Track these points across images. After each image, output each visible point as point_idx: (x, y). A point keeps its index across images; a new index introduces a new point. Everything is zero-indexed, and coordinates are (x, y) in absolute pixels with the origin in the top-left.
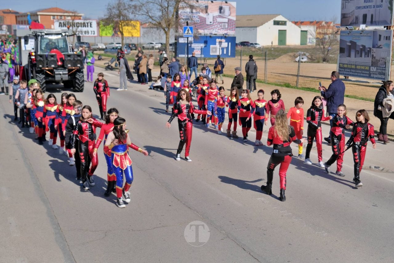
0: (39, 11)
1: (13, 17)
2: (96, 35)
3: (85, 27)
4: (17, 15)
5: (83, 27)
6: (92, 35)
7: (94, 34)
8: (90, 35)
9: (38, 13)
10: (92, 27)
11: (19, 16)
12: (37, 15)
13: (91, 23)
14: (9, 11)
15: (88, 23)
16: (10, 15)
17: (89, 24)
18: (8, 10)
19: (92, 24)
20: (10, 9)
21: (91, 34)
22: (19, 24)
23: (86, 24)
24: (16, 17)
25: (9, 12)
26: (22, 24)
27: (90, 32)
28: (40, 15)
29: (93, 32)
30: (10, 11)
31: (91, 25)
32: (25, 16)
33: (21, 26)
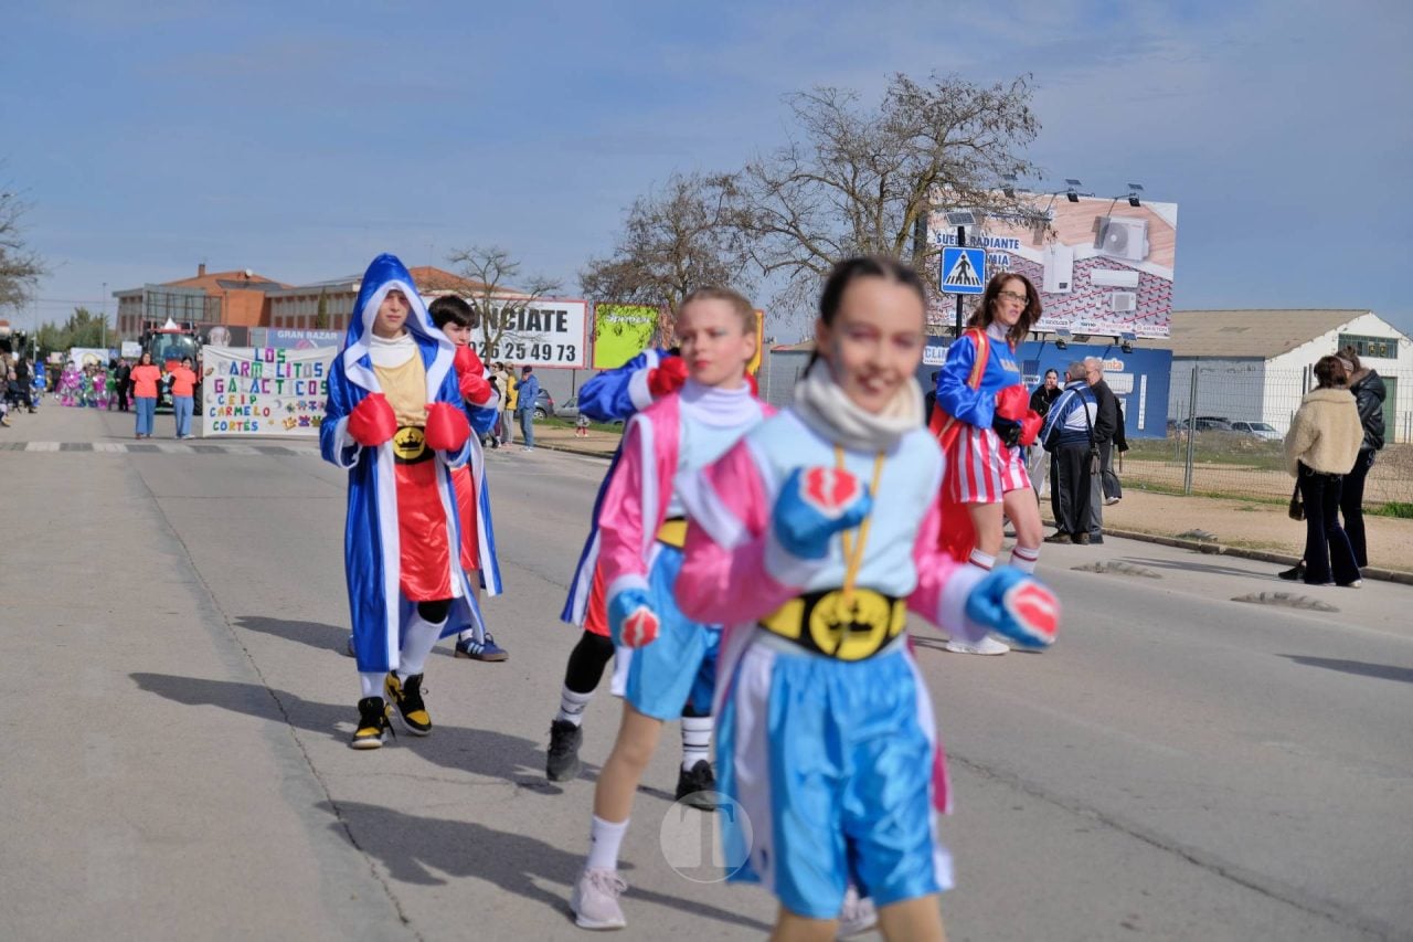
2: (578, 362)
3: (539, 328)
4: (270, 295)
5: (529, 328)
6: (565, 363)
7: (572, 357)
8: (554, 361)
10: (565, 330)
11: (279, 300)
13: (561, 314)
14: (242, 279)
15: (548, 314)
16: (247, 291)
17: (554, 318)
18: (239, 274)
19: (564, 317)
20: (249, 273)
21: (560, 358)
22: (279, 324)
23: (542, 319)
24: (268, 301)
25: (246, 283)
26: (290, 325)
27: (555, 352)
29: (566, 352)
30: (247, 277)
31: (560, 321)
32: (302, 298)
33: (284, 334)
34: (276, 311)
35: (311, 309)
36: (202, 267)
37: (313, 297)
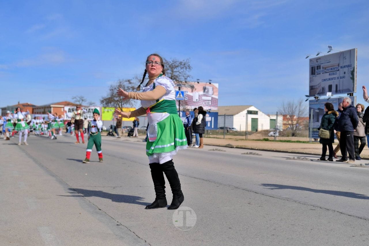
0: (52, 104)
1: (31, 108)
4: (34, 107)
5: (89, 112)
9: (52, 106)
11: (35, 109)
12: (51, 107)
14: (27, 105)
16: (29, 107)
20: (29, 103)
22: (35, 113)
24: (33, 109)
26: (38, 113)
28: (53, 107)
30: (28, 104)
32: (40, 108)
33: (37, 115)
34: (35, 111)
35: (42, 110)
36: (19, 102)
37: (42, 108)
